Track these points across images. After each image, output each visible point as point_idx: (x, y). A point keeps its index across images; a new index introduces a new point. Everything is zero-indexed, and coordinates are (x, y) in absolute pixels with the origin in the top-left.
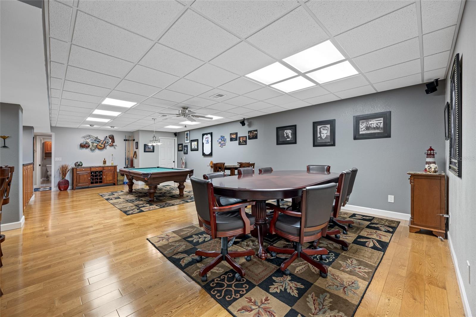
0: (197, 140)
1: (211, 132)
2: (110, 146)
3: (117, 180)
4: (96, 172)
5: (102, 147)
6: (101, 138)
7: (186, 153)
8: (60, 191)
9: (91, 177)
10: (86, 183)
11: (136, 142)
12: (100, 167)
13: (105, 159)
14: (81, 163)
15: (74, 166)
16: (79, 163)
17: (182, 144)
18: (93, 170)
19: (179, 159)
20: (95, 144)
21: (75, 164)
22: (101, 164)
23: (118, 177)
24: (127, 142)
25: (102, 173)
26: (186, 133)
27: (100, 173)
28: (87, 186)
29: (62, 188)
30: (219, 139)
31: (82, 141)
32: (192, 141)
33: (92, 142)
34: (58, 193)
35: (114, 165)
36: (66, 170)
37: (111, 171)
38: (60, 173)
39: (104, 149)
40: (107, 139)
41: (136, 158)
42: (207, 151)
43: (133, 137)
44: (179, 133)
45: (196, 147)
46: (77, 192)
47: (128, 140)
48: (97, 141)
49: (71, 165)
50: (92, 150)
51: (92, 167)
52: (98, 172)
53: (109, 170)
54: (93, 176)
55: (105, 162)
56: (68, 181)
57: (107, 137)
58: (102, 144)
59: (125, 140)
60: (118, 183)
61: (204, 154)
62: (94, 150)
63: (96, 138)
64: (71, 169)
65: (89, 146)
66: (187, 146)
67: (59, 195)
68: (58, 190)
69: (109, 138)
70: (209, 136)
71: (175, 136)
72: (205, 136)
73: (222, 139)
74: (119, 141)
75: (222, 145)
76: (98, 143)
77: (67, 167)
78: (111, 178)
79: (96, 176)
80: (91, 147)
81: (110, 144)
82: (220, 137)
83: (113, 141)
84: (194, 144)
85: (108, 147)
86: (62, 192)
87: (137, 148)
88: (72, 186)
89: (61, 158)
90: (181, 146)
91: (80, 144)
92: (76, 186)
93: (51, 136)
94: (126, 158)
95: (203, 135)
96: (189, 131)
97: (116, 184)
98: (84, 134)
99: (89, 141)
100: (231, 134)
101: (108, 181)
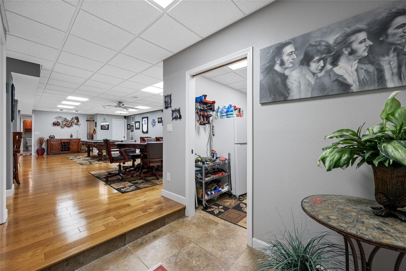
0: (139, 122)
1: (147, 116)
2: (75, 124)
3: (81, 149)
4: (65, 143)
5: (69, 125)
6: (69, 118)
7: (132, 131)
8: (38, 156)
9: (61, 146)
10: (57, 150)
11: (95, 122)
12: (68, 139)
13: (71, 134)
14: (54, 136)
15: (48, 138)
16: (52, 136)
17: (130, 124)
18: (62, 141)
19: (128, 135)
20: (64, 123)
22: (69, 138)
23: (81, 147)
24: (89, 122)
25: (69, 144)
26: (132, 116)
27: (68, 144)
28: (58, 153)
29: (40, 154)
30: (152, 122)
31: (55, 120)
32: (136, 122)
33: (62, 122)
34: (37, 156)
35: (79, 138)
36: (43, 141)
37: (76, 143)
38: (38, 143)
39: (71, 127)
40: (74, 120)
41: (95, 134)
42: (145, 130)
43: (93, 119)
44: (128, 116)
45: (138, 127)
46: (50, 156)
47: (89, 121)
48: (66, 121)
49: (46, 137)
50: (62, 127)
51: (62, 139)
52: (66, 143)
53: (75, 141)
54: (63, 145)
55: (71, 136)
56: (44, 149)
57: (73, 118)
58: (69, 123)
59: (87, 121)
60: (82, 151)
61: (143, 132)
62: (63, 127)
63: (65, 119)
64: (46, 140)
65: (60, 124)
66: (133, 126)
67: (38, 157)
68: (37, 155)
69: (75, 118)
70: (146, 119)
71: (125, 118)
72: (144, 119)
73: (153, 122)
74: (83, 121)
75: (154, 125)
76: (66, 122)
77: (43, 139)
78: (76, 148)
79: (65, 146)
80: (61, 125)
81: (76, 123)
82: (152, 120)
83: (78, 121)
84: (137, 124)
85: (74, 125)
86: (40, 156)
87: (96, 127)
88: (47, 153)
89: (39, 132)
90: (129, 126)
91: (53, 123)
92: (50, 152)
93: (32, 117)
94: (87, 133)
95: (143, 118)
96: (134, 115)
97: (80, 152)
98: (56, 116)
99: (60, 121)
100: (158, 118)
101: (74, 149)
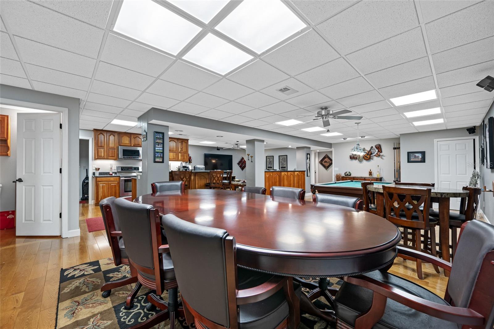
2: (376, 156)
5: (368, 158)
6: (367, 148)
12: (366, 178)
13: (370, 171)
14: (349, 172)
20: (362, 155)
21: (345, 174)
22: (367, 175)
24: (396, 150)
31: (352, 153)
39: (371, 160)
40: (373, 150)
47: (397, 148)
50: (359, 161)
51: (355, 177)
55: (370, 173)
57: (372, 147)
58: (369, 154)
59: (393, 149)
62: (361, 161)
65: (357, 158)
69: (376, 147)
74: (387, 150)
81: (377, 154)
83: (380, 151)
85: (375, 158)
91: (349, 156)
94: (395, 170)
